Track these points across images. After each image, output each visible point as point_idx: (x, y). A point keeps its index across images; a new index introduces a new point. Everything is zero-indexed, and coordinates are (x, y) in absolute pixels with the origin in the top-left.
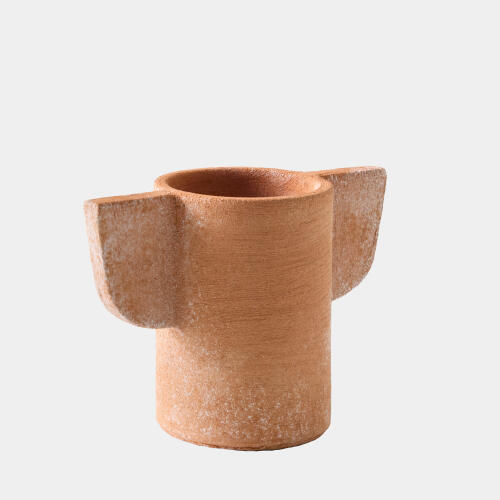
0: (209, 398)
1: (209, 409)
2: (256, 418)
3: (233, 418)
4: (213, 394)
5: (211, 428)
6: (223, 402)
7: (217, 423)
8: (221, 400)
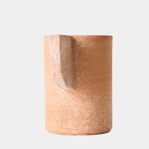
0: (87, 115)
1: (87, 119)
2: (103, 120)
3: (96, 122)
4: (89, 113)
5: (88, 127)
6: (92, 116)
7: (90, 124)
8: (92, 115)
